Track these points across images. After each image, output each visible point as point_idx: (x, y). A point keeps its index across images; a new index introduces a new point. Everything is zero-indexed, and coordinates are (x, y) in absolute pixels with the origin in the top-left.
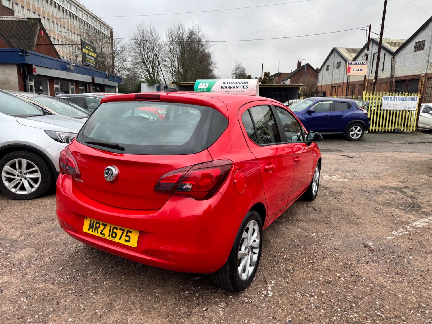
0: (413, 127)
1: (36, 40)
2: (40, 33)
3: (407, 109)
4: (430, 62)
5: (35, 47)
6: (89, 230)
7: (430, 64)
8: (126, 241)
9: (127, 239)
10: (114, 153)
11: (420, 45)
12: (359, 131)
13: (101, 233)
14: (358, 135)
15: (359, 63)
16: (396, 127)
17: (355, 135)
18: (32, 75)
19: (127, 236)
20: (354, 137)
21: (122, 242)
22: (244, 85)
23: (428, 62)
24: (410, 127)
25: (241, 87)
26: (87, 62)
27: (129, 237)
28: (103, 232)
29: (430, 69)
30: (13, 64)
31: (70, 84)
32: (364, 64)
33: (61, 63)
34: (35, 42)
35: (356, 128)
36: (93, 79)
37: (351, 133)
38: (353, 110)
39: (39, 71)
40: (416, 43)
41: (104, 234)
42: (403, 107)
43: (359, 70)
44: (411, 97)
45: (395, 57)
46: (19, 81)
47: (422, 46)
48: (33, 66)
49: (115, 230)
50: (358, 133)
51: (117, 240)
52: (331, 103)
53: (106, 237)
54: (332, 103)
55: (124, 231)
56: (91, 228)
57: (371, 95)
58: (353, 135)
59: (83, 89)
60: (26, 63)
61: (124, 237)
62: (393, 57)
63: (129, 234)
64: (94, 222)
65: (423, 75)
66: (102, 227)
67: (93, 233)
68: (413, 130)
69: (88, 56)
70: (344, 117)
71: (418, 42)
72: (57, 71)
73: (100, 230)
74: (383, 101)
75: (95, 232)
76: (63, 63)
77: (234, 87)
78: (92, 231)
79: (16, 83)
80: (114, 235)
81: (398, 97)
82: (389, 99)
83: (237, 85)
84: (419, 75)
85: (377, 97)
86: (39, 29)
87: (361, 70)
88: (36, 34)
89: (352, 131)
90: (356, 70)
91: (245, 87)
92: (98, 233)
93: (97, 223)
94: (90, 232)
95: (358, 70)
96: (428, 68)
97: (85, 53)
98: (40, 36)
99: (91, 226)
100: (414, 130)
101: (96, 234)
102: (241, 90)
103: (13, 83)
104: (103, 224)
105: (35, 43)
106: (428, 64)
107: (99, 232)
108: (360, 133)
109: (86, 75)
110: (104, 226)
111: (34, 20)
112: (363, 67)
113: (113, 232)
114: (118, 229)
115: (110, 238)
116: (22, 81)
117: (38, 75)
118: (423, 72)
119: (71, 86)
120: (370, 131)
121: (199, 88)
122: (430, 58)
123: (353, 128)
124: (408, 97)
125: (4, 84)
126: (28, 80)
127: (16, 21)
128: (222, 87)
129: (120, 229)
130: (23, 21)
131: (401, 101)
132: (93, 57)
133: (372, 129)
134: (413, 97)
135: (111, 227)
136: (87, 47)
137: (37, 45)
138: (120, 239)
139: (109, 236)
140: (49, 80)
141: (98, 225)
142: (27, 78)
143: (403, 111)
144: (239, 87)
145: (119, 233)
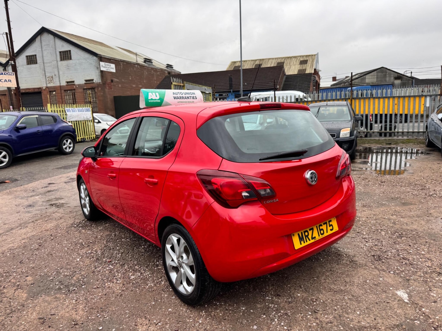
0: (93, 135)
3: (85, 119)
4: (47, 76)
6: (301, 244)
7: (48, 78)
8: (331, 230)
9: (331, 228)
10: (293, 161)
11: (32, 59)
12: (70, 144)
13: (313, 238)
14: (70, 148)
15: (6, 73)
16: (82, 137)
17: (68, 148)
19: (330, 226)
20: (68, 150)
21: (330, 232)
22: (193, 95)
23: (46, 76)
24: (91, 135)
25: (191, 97)
27: (332, 225)
28: (313, 237)
29: (50, 83)
32: (11, 75)
35: (67, 141)
37: (64, 147)
38: (59, 123)
40: (27, 56)
41: (315, 237)
42: (83, 118)
43: (8, 81)
44: (86, 108)
45: (7, 68)
47: (34, 60)
49: (321, 228)
50: (70, 145)
51: (326, 234)
52: (36, 117)
53: (318, 238)
54: (38, 117)
55: (326, 223)
56: (302, 241)
57: (56, 107)
58: (66, 148)
61: (329, 228)
62: (3, 68)
63: (331, 223)
64: (302, 233)
65: (44, 88)
66: (310, 232)
67: (306, 244)
68: (93, 137)
70: (54, 131)
71: (29, 56)
73: (310, 237)
74: (67, 113)
75: (307, 241)
77: (185, 98)
78: (304, 242)
80: (322, 232)
81: (77, 108)
82: (71, 111)
83: (188, 95)
84: (40, 88)
85: (61, 109)
87: (10, 81)
89: (64, 145)
90: (3, 81)
91: (195, 98)
92: (310, 240)
93: (305, 232)
94: (303, 245)
95: (5, 81)
96: (48, 82)
99: (301, 239)
100: (95, 137)
101: (309, 242)
102: (192, 100)
104: (310, 230)
106: (46, 78)
107: (310, 238)
108: (72, 145)
110: (311, 231)
112: (11, 78)
113: (321, 230)
114: (323, 224)
115: (321, 237)
118: (44, 86)
120: (78, 141)
121: (149, 98)
122: (46, 73)
123: (65, 141)
124: (84, 108)
128: (175, 98)
129: (324, 224)
131: (80, 112)
133: (79, 139)
134: (87, 108)
135: (317, 227)
138: (327, 232)
139: (319, 236)
141: (306, 234)
143: (83, 121)
144: (190, 97)
145: (324, 227)
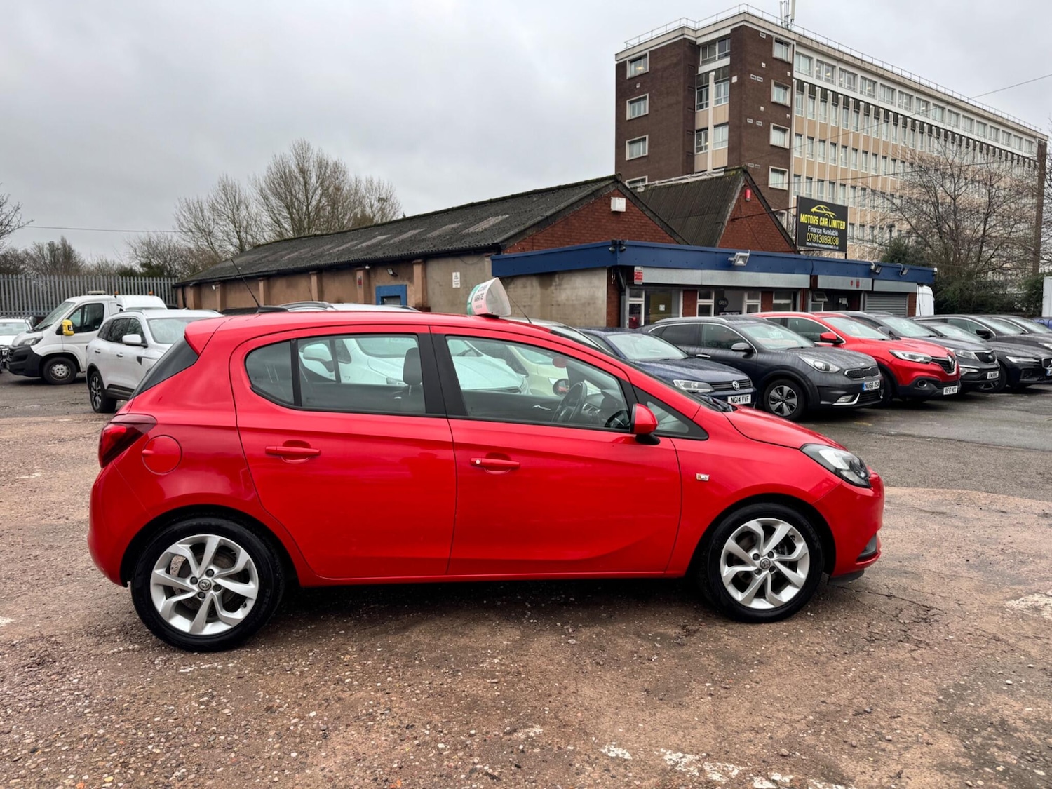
1: (730, 210)
2: (744, 195)
5: (726, 224)
18: (633, 284)
26: (807, 243)
30: (603, 268)
31: (746, 296)
33: (714, 254)
34: (729, 214)
36: (814, 280)
39: (648, 275)
46: (609, 298)
48: (637, 269)
59: (788, 305)
60: (619, 264)
69: (815, 230)
72: (700, 271)
76: (718, 255)
79: (603, 301)
86: (743, 187)
88: (733, 197)
97: (808, 224)
98: (743, 200)
103: (600, 302)
105: (728, 217)
109: (794, 273)
111: (735, 172)
116: (614, 298)
117: (645, 284)
119: (748, 299)
125: (589, 304)
126: (625, 295)
127: (705, 180)
130: (717, 177)
132: (833, 229)
136: (814, 209)
137: (732, 220)
140: (684, 292)
142: (624, 291)
